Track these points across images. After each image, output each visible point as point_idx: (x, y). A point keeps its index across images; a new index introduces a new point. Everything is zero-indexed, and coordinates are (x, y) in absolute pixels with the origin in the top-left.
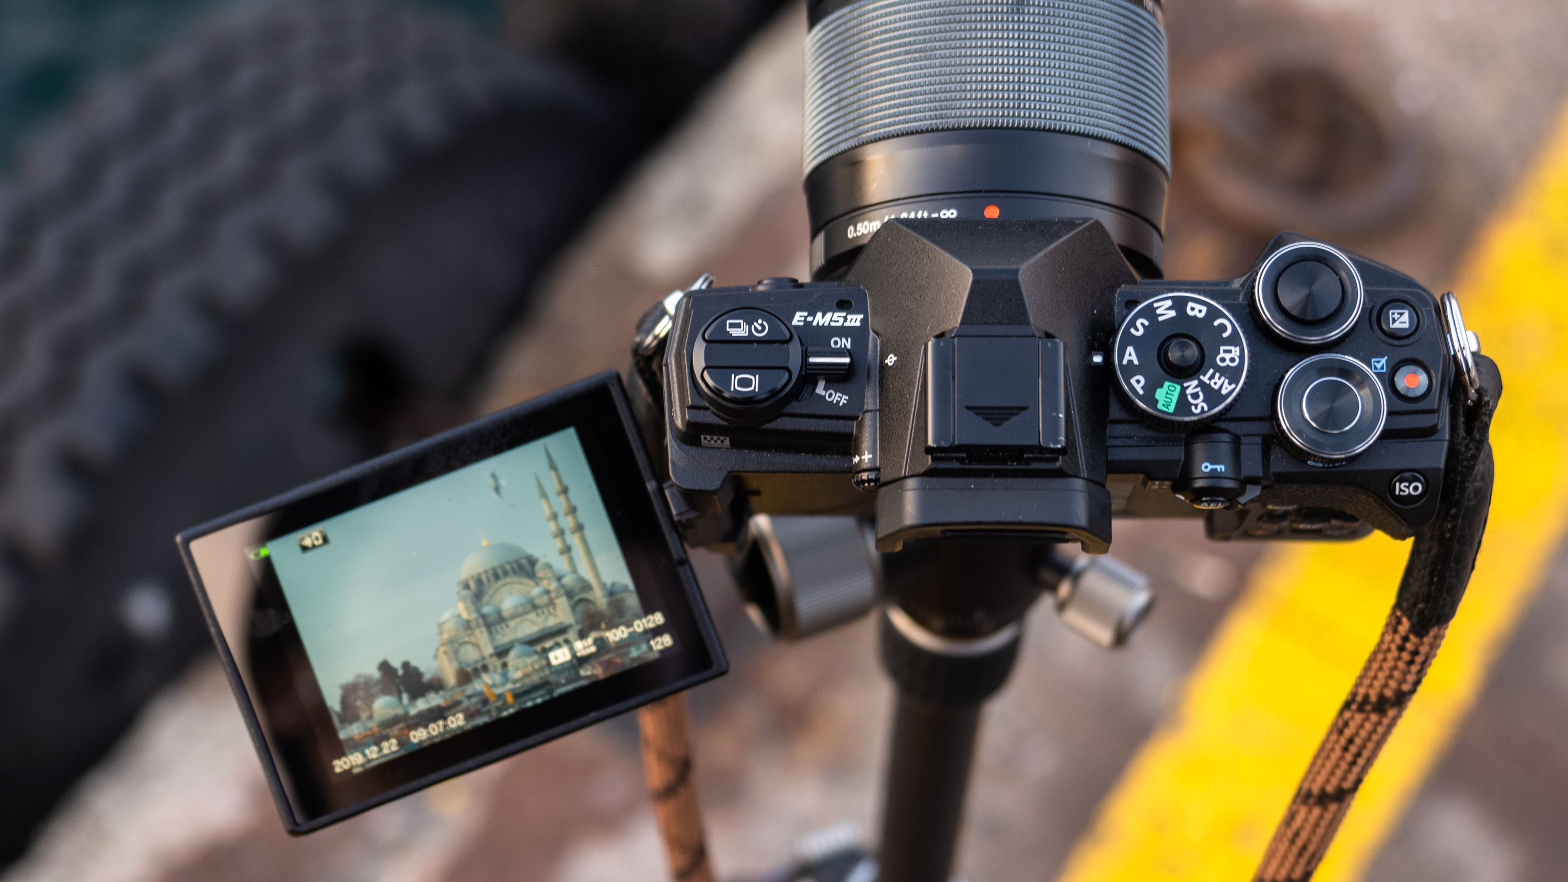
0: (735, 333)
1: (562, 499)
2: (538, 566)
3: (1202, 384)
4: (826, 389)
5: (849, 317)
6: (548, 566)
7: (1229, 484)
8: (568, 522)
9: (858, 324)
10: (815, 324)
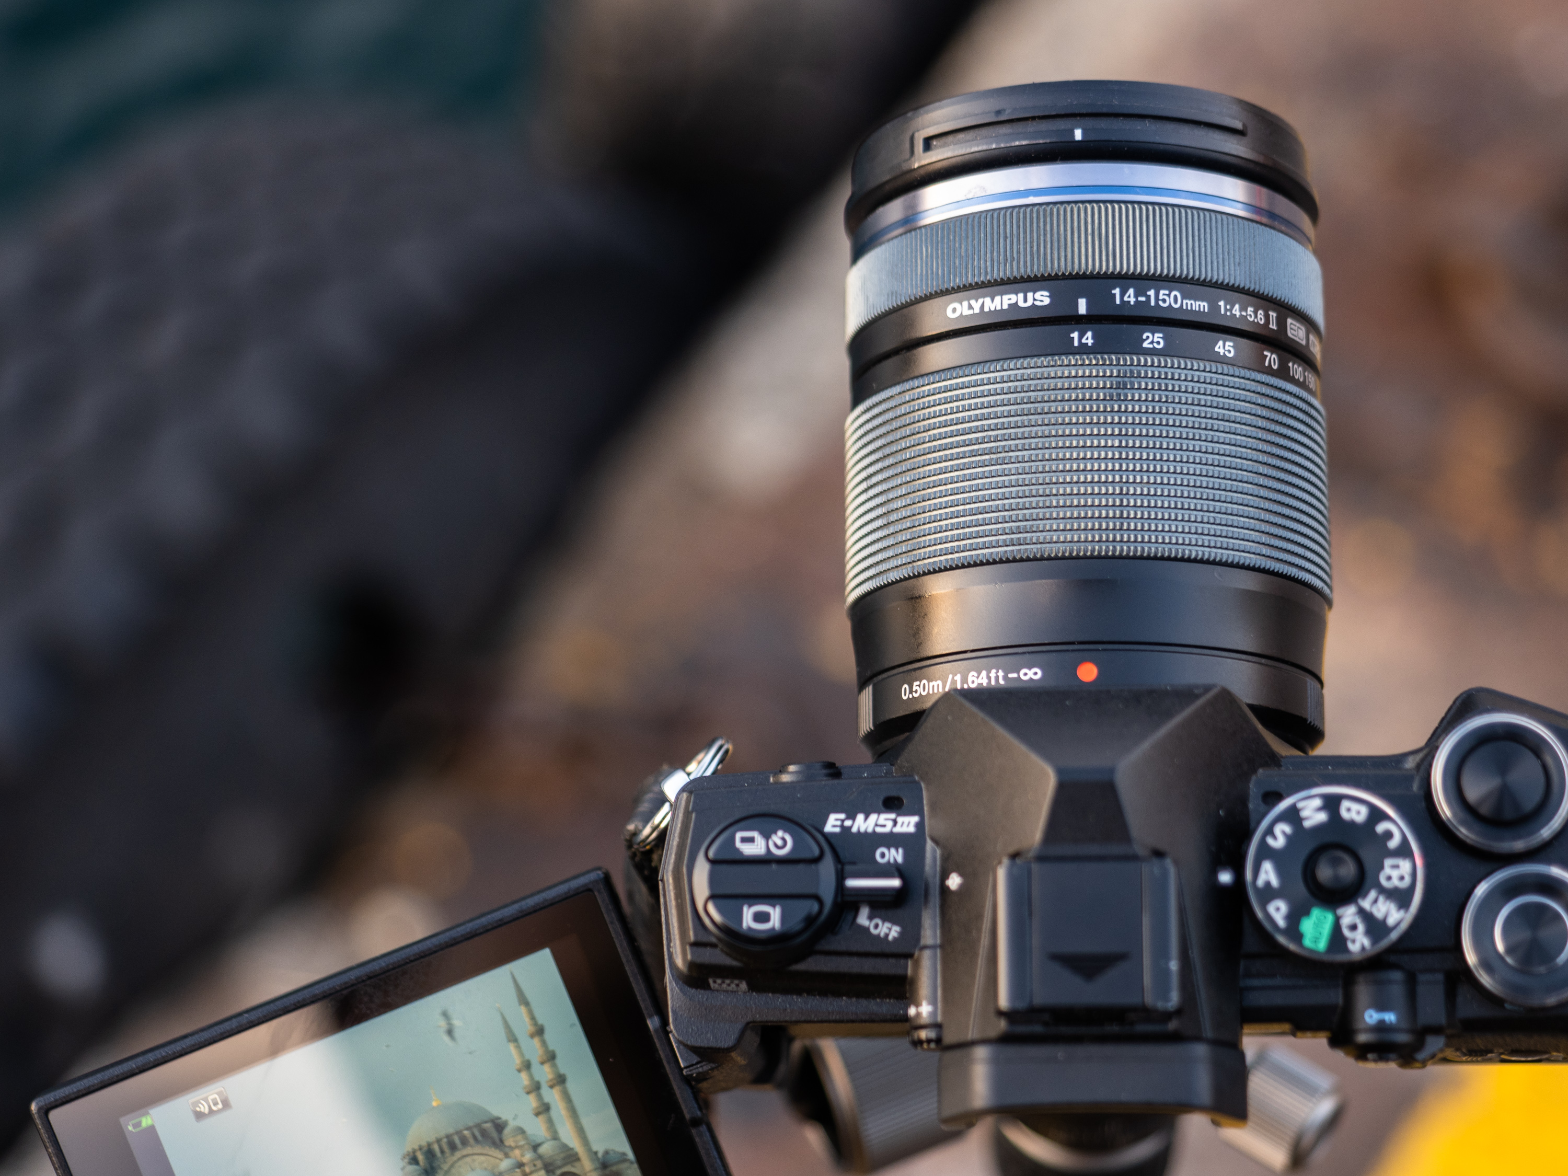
0: (748, 850)
1: (536, 1042)
2: (506, 1131)
3: (1362, 912)
4: (871, 918)
6: (521, 1131)
7: (1403, 1038)
8: (544, 1073)
9: (911, 829)
10: (854, 830)
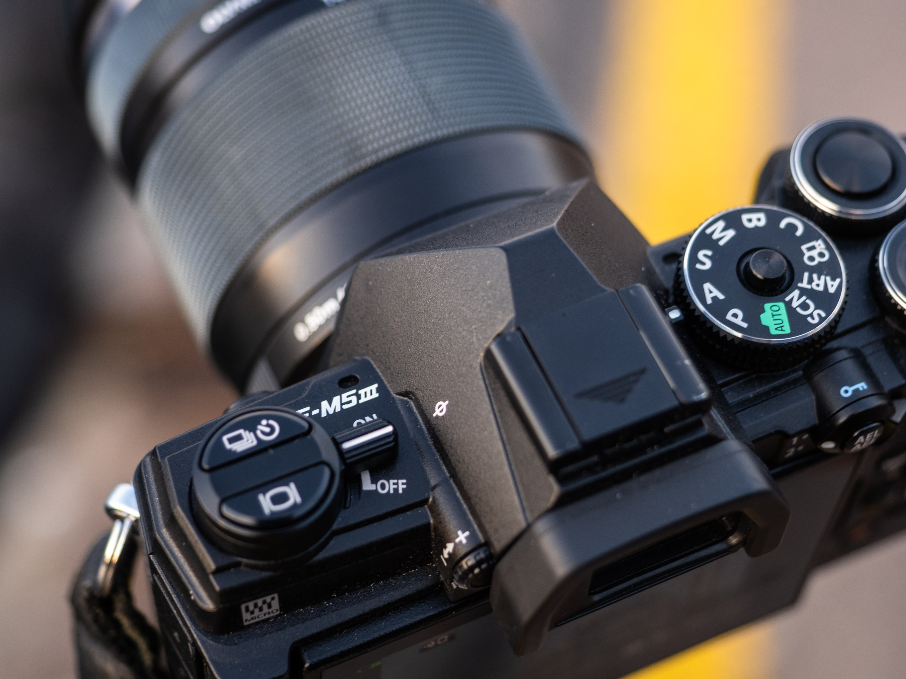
0: (239, 447)
3: (803, 292)
4: (374, 481)
5: (362, 392)
7: (876, 402)
9: (375, 395)
